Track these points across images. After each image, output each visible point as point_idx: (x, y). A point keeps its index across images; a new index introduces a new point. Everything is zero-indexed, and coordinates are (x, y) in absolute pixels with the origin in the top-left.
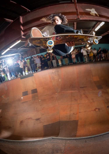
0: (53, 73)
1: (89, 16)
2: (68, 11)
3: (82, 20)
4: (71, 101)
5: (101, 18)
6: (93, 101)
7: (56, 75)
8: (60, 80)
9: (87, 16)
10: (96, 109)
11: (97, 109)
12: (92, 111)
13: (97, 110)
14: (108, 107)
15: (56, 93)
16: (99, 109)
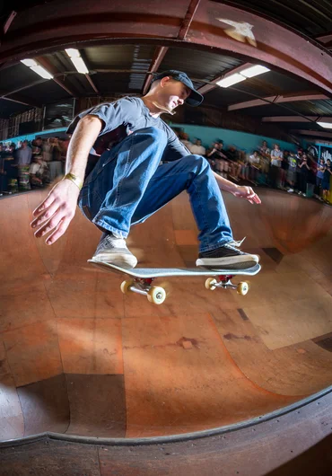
1: (221, 39)
2: (157, 12)
3: (190, 44)
4: (95, 305)
5: (260, 51)
6: (172, 313)
9: (213, 37)
10: (185, 339)
11: (189, 340)
12: (170, 344)
13: (188, 345)
14: (228, 336)
15: (45, 273)
16: (194, 342)
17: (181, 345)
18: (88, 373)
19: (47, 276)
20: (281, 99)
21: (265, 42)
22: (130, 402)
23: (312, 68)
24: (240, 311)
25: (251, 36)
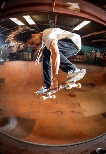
0: (22, 65)
6: (57, 102)
7: (25, 68)
8: (28, 74)
10: (59, 111)
12: (53, 112)
13: (59, 113)
14: (73, 112)
15: (21, 86)
16: (61, 113)
17: (57, 113)
18: (26, 118)
19: (21, 87)
20: (96, 33)
21: (83, 10)
22: (35, 128)
23: (101, 18)
24: (79, 103)
25: (78, 8)
